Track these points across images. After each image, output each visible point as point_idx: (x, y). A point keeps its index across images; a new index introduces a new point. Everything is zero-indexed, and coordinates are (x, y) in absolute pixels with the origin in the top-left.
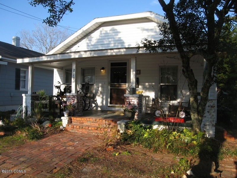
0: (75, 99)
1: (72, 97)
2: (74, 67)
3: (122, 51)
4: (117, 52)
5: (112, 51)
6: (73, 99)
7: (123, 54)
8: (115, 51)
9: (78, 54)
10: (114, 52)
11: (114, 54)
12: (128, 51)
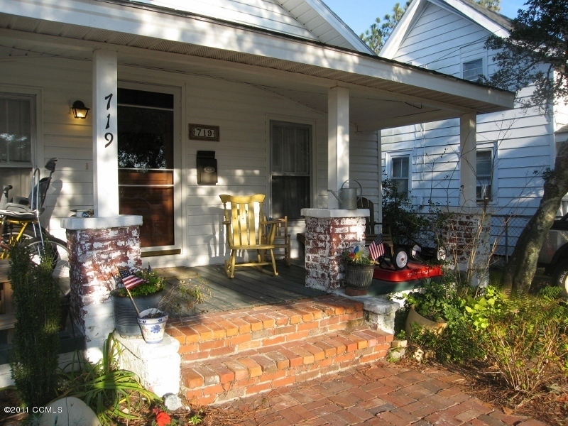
0: (130, 244)
1: (112, 234)
2: (108, 81)
3: (347, 62)
4: (334, 59)
5: (320, 52)
6: (121, 243)
7: (351, 71)
8: (331, 53)
9: (181, 24)
10: (325, 57)
11: (325, 64)
12: (363, 65)
